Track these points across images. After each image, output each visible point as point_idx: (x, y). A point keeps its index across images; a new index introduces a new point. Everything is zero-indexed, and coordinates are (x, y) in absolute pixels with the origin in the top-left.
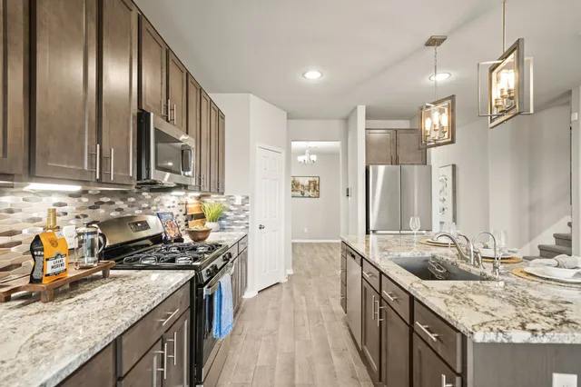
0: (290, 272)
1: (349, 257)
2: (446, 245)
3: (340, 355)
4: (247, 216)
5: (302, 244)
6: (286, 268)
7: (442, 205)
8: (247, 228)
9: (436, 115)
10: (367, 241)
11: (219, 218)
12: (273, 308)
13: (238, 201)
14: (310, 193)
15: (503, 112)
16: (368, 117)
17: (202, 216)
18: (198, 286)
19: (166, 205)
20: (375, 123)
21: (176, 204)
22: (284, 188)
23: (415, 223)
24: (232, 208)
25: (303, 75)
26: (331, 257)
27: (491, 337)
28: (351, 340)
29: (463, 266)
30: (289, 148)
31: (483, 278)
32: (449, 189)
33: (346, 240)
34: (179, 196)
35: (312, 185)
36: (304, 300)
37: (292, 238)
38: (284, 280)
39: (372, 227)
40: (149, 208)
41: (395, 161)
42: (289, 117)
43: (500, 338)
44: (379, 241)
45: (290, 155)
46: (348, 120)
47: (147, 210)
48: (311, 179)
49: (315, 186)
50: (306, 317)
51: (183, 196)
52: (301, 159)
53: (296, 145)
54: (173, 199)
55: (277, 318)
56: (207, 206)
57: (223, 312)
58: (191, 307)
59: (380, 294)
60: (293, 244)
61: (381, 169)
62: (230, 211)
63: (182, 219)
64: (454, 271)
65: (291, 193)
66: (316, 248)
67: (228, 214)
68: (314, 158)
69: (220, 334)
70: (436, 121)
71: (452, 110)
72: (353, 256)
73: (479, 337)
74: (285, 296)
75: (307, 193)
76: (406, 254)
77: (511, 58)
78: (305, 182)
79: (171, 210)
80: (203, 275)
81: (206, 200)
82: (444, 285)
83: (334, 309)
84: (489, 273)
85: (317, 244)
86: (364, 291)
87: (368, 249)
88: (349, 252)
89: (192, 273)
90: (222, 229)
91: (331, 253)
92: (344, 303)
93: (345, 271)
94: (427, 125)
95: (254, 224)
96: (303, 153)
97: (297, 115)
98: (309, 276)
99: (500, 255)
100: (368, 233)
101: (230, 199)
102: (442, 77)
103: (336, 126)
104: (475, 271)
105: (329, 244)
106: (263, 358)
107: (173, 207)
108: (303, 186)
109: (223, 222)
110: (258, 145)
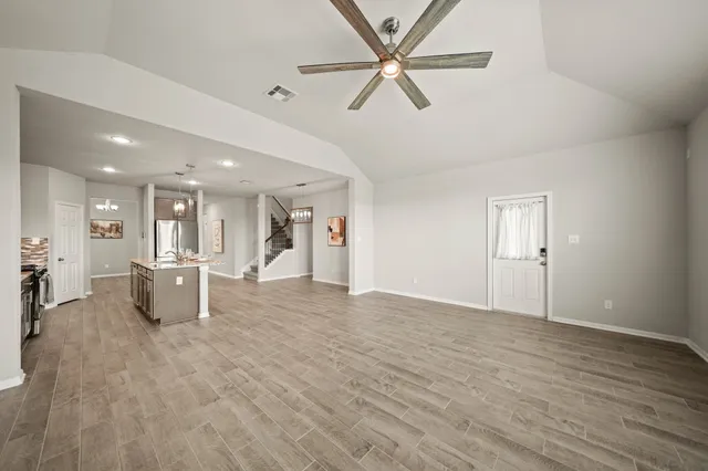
0: (90, 293)
1: (134, 268)
4: (46, 253)
6: (85, 291)
7: (217, 242)
8: (47, 260)
13: (36, 241)
14: (112, 234)
16: (157, 188)
22: (82, 229)
24: (29, 247)
30: (87, 203)
35: (114, 228)
38: (82, 296)
48: (113, 223)
49: (118, 229)
52: (100, 207)
60: (92, 279)
62: (27, 249)
65: (89, 235)
68: (115, 207)
74: (86, 304)
75: (107, 234)
78: (107, 225)
85: (120, 277)
95: (53, 258)
108: (102, 228)
110: (57, 202)
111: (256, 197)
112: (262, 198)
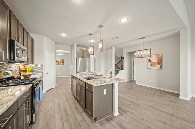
0: (56, 85)
1: (73, 79)
2: (92, 74)
3: (71, 100)
4: (43, 70)
5: (58, 78)
6: (55, 84)
7: (92, 67)
8: (43, 74)
9: (91, 49)
10: (77, 75)
11: (32, 71)
12: (52, 94)
13: (39, 66)
14: (61, 64)
15: (101, 51)
17: (26, 71)
18: (33, 88)
19: (13, 67)
20: (79, 48)
21: (16, 67)
22: (54, 62)
23: (87, 70)
24: (37, 68)
25: (61, 34)
26: (67, 80)
27: (96, 85)
28: (73, 97)
29: (95, 77)
30: (56, 51)
31: (97, 78)
32: (94, 63)
33: (72, 75)
34: (17, 65)
35: (62, 62)
36: (61, 91)
37: (57, 76)
38: (54, 87)
39: (78, 72)
40: (7, 68)
41: (83, 57)
42: (56, 43)
43: (97, 85)
44: (80, 74)
45: (56, 53)
46: (72, 46)
47: (6, 69)
48: (61, 60)
49: (63, 62)
50: (62, 95)
51: (19, 65)
52: (58, 54)
53: (57, 51)
54: (15, 65)
55: (54, 96)
56: (27, 67)
57: (40, 94)
58: (31, 94)
59: (80, 84)
60: (57, 78)
61: (80, 59)
62: (37, 69)
63: (18, 72)
64: (93, 78)
65: (56, 64)
66: (63, 78)
67: (36, 70)
68: (62, 54)
69: (39, 100)
70: (91, 50)
71: (93, 49)
72: (74, 78)
73: (94, 86)
74: (55, 91)
75: (60, 64)
76: (85, 76)
77: (101, 42)
78: (60, 61)
79: (14, 69)
80: (35, 85)
81: (27, 66)
82: (91, 80)
83: (69, 91)
84: (98, 78)
85: (63, 77)
86: (77, 85)
87: (77, 76)
88: (73, 77)
89: (31, 85)
90: (34, 74)
91: (67, 79)
92: (72, 89)
93: (72, 82)
94: (89, 51)
95: (45, 73)
96: (59, 53)
97: (58, 43)
98: (61, 85)
99: (100, 75)
100: (77, 73)
101: (36, 65)
102: (92, 41)
103: (69, 47)
104: (96, 78)
105: (67, 77)
106: (51, 105)
107: (15, 68)
108: (59, 62)
109: (34, 72)
110: (46, 50)
111: (111, 48)
112: (114, 48)
